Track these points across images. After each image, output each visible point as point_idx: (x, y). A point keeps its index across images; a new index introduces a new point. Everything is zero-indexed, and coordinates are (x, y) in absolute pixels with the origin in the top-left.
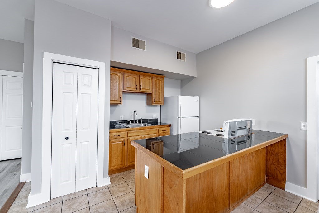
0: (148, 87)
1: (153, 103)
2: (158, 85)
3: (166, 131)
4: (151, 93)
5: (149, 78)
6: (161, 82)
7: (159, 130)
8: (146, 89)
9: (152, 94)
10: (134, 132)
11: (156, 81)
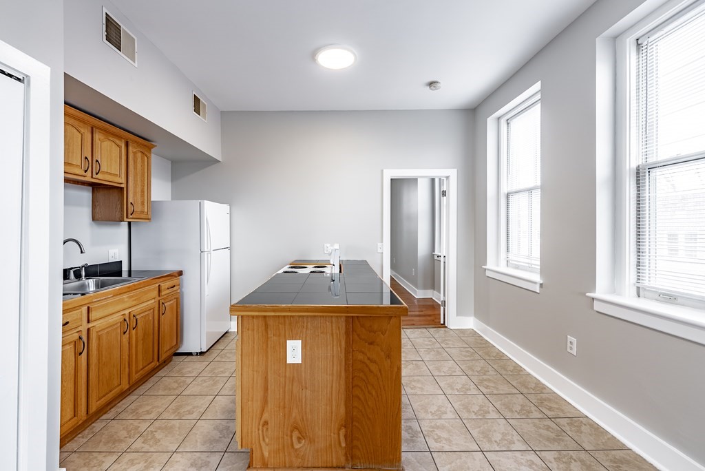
0: (115, 170)
1: (129, 216)
2: (139, 165)
3: (175, 288)
4: (122, 186)
5: (118, 142)
6: (146, 158)
7: (162, 288)
8: (110, 174)
9: (125, 189)
10: (107, 304)
11: (135, 153)
